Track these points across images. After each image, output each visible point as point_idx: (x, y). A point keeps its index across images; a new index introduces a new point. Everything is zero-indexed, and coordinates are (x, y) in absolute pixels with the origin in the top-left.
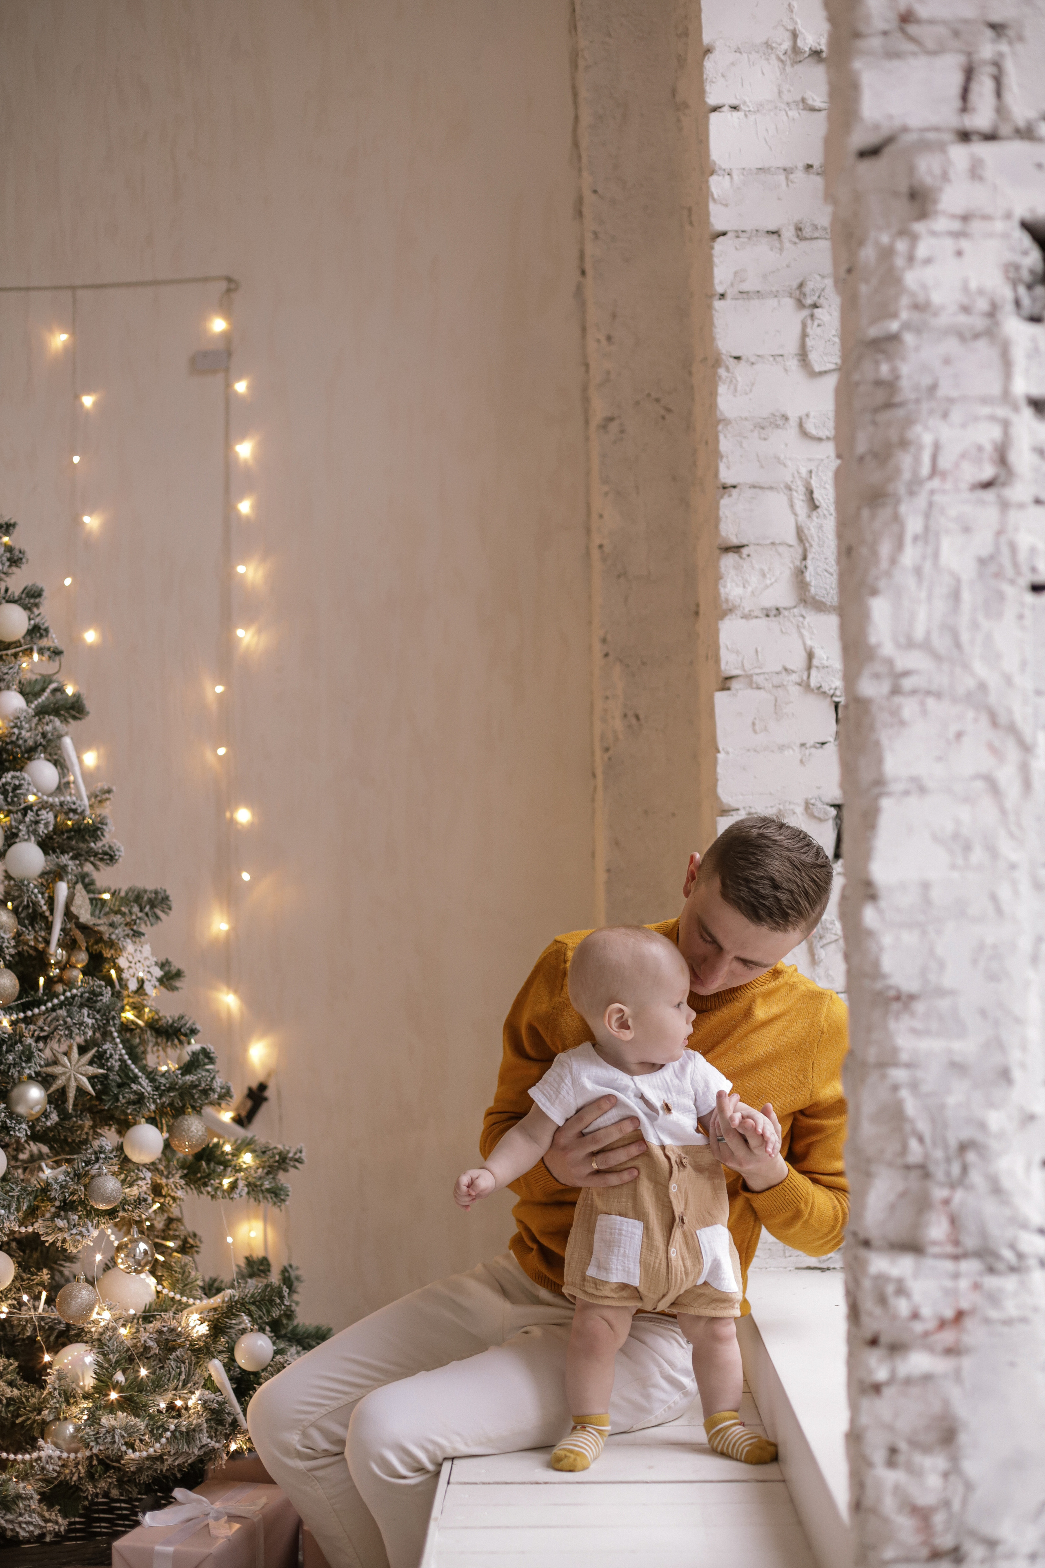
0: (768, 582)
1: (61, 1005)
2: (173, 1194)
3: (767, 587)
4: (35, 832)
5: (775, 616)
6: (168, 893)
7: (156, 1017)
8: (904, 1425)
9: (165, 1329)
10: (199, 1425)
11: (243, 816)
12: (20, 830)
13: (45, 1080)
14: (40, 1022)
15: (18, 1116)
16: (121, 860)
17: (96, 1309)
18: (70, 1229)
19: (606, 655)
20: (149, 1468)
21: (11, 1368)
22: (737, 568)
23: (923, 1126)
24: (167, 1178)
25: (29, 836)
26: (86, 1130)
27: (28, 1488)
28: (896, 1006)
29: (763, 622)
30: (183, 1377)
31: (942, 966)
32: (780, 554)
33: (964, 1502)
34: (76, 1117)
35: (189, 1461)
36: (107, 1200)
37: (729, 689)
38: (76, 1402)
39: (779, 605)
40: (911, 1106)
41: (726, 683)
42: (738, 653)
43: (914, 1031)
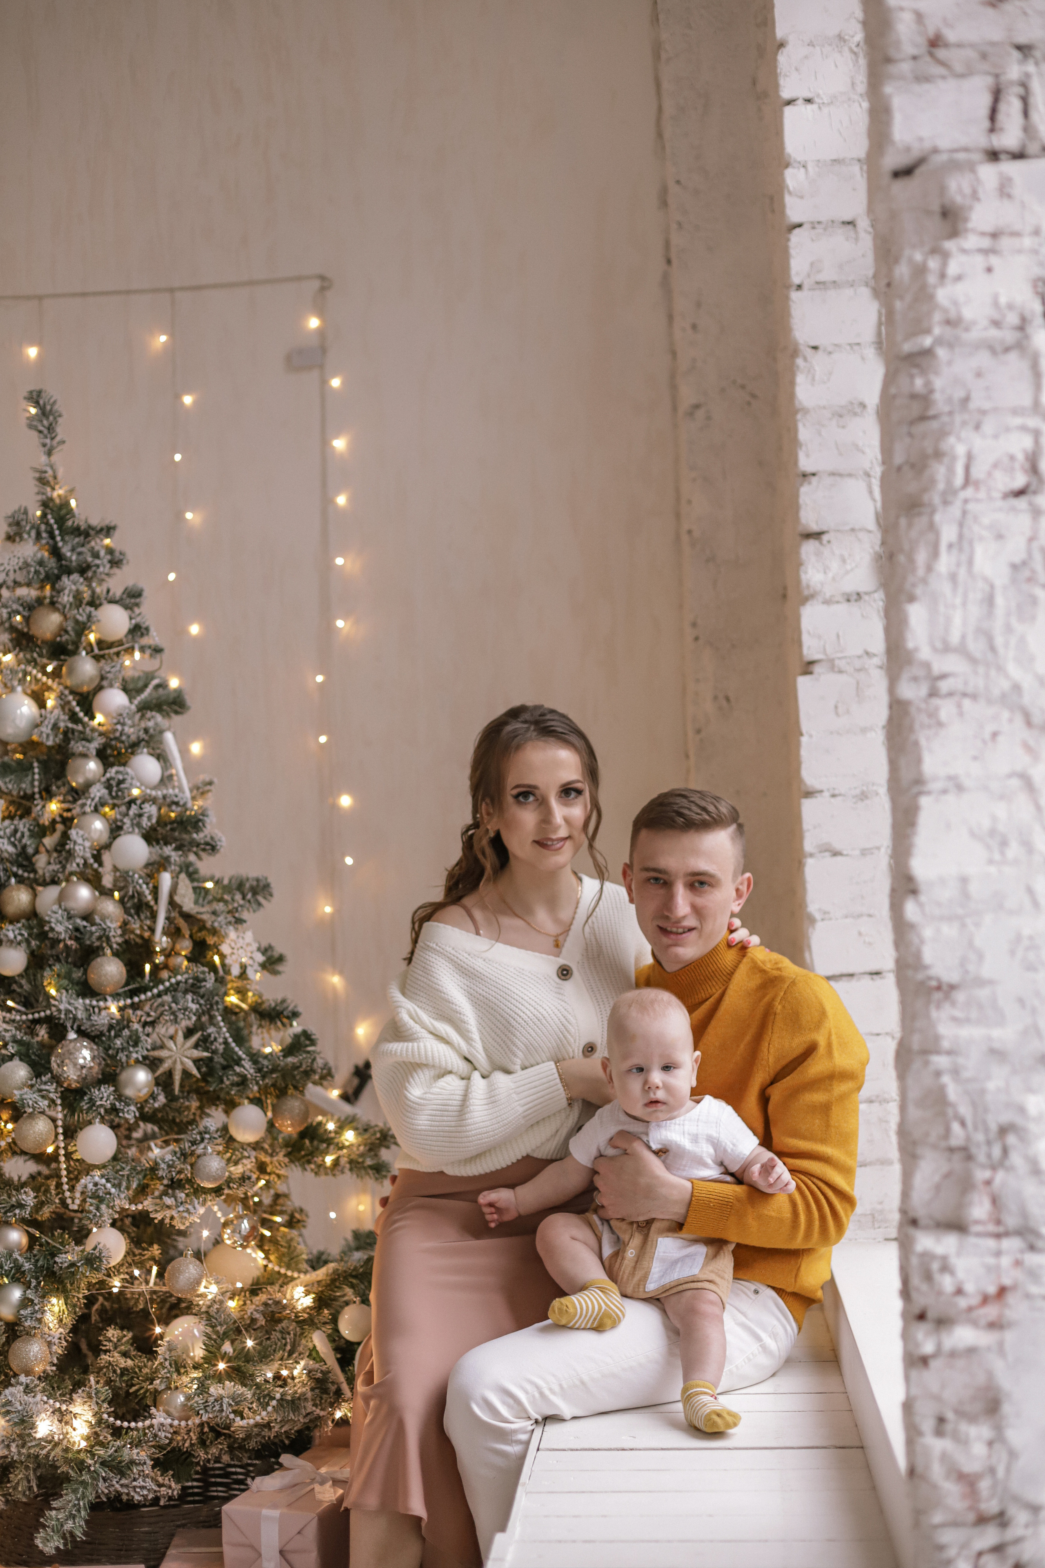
0: (848, 567)
1: (166, 991)
2: (277, 1172)
3: (847, 572)
4: (139, 825)
5: (856, 600)
6: (269, 880)
7: (259, 1001)
8: (951, 1395)
9: (270, 1302)
10: (304, 1394)
11: (346, 801)
12: (124, 823)
13: (151, 1063)
14: (147, 1008)
15: (126, 1098)
16: (222, 850)
17: (204, 1283)
18: (177, 1206)
19: (697, 639)
20: (258, 1435)
21: (125, 1339)
22: (818, 554)
23: (964, 1110)
24: (271, 1155)
25: (133, 829)
26: (193, 1110)
27: (141, 1455)
28: (937, 996)
29: (843, 608)
30: (288, 1348)
31: (981, 957)
32: (859, 540)
33: (1008, 1470)
34: (183, 1098)
35: (295, 1428)
36: (213, 1179)
37: (811, 673)
38: (186, 1371)
39: (861, 589)
40: (953, 1092)
41: (808, 667)
42: (819, 637)
43: (954, 1019)
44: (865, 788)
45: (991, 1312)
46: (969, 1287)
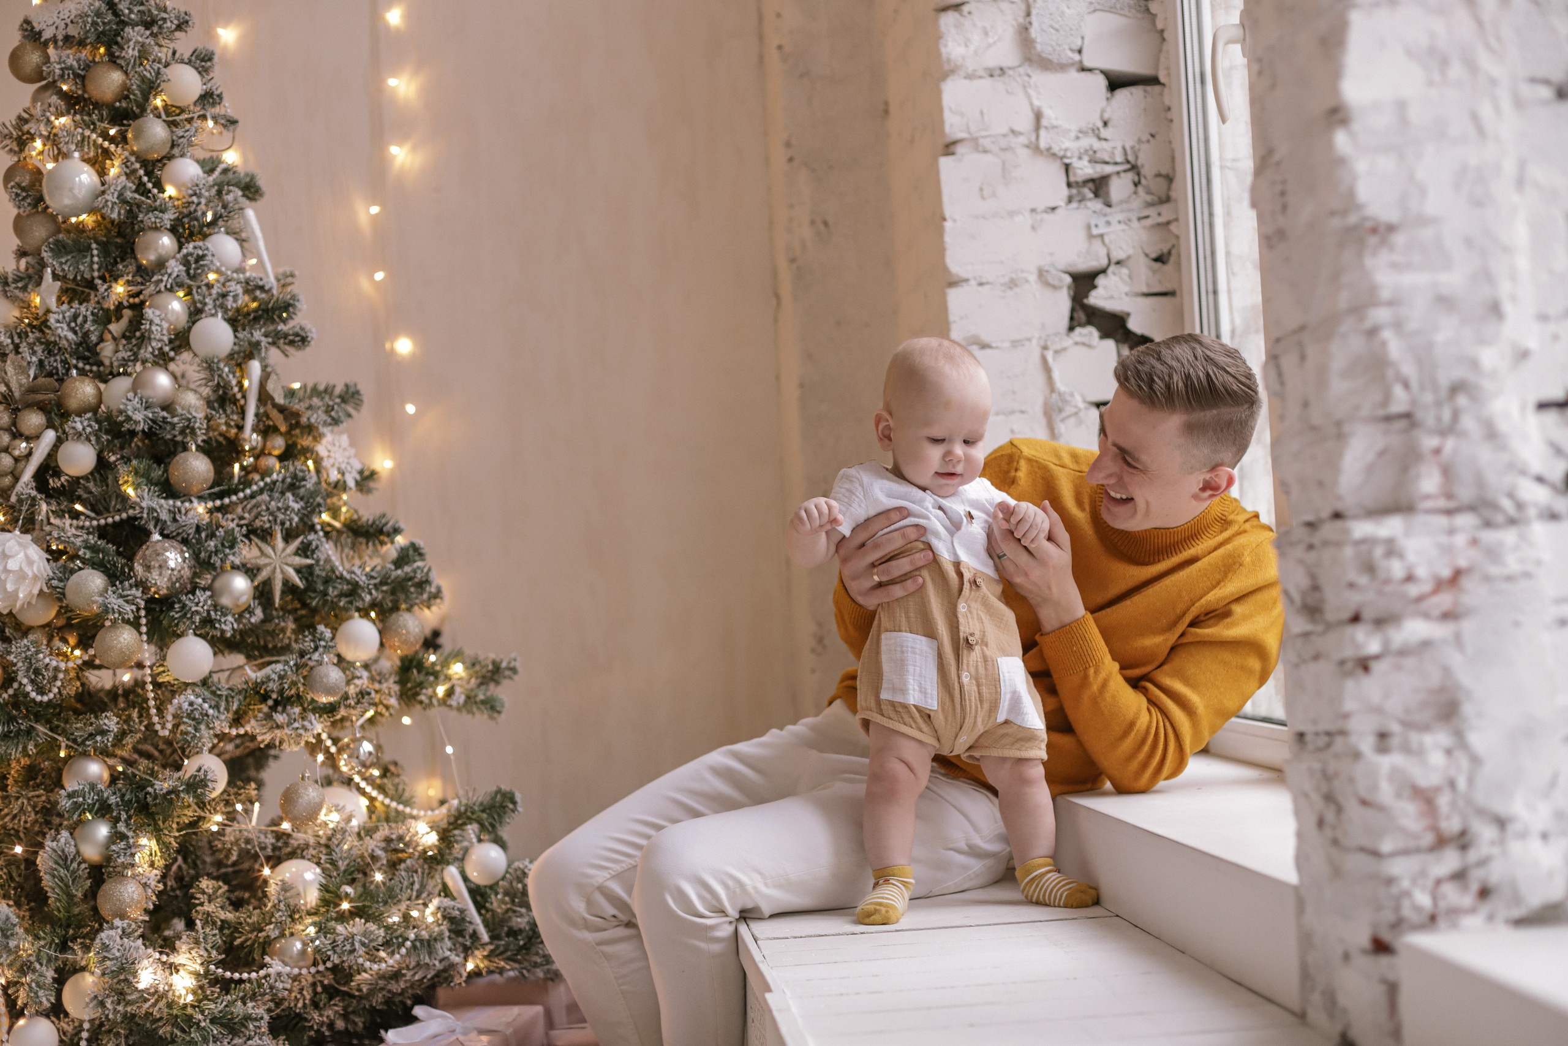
0: (991, 40)
1: (261, 491)
2: (385, 702)
3: (990, 46)
4: (223, 307)
5: (1000, 76)
6: (359, 387)
7: (355, 517)
8: (1395, 705)
9: (394, 837)
10: (441, 933)
11: (404, 346)
12: (205, 304)
13: (250, 571)
14: (239, 510)
15: (222, 608)
16: (312, 343)
17: (324, 811)
18: (289, 724)
19: (791, 160)
20: (382, 989)
21: (220, 891)
22: (958, 26)
23: (1409, 369)
24: (380, 682)
25: (216, 312)
26: (288, 634)
27: (259, 1010)
28: (1373, 240)
29: (987, 82)
30: (416, 886)
31: (1423, 192)
32: (1002, 11)
33: (1471, 781)
34: (278, 618)
35: (429, 976)
36: (328, 691)
37: (953, 154)
38: (301, 917)
39: (1004, 64)
40: (1395, 347)
41: (949, 148)
42: (962, 114)
43: (1395, 266)
44: (1014, 276)
45: (1444, 600)
46: (1421, 572)
